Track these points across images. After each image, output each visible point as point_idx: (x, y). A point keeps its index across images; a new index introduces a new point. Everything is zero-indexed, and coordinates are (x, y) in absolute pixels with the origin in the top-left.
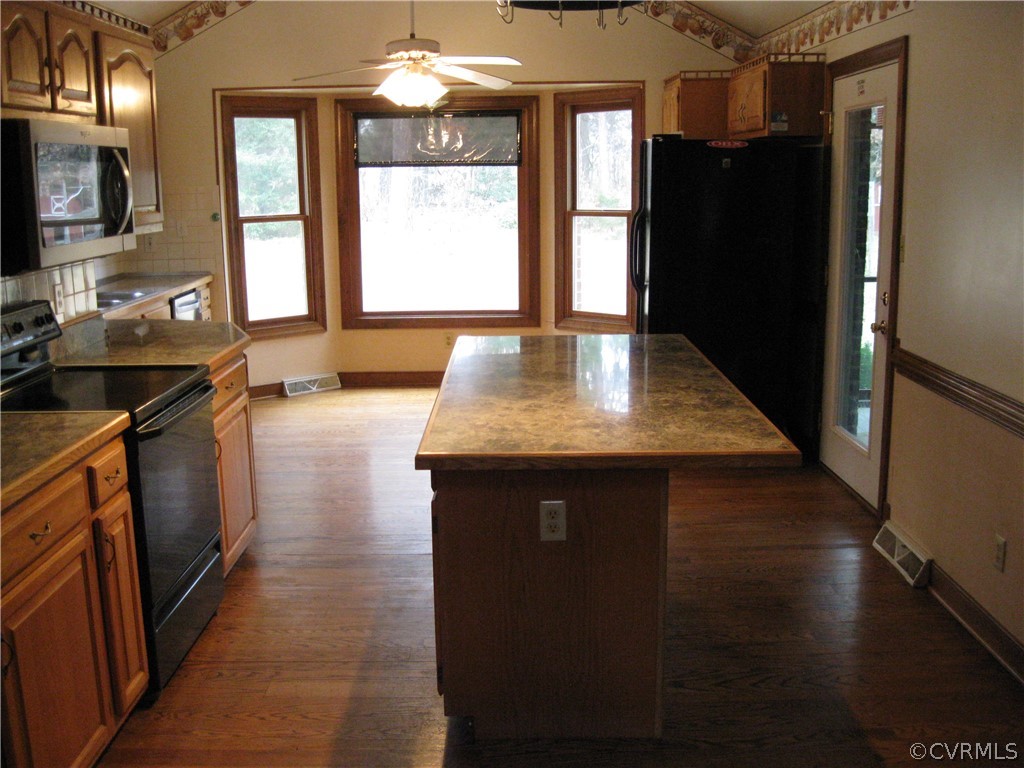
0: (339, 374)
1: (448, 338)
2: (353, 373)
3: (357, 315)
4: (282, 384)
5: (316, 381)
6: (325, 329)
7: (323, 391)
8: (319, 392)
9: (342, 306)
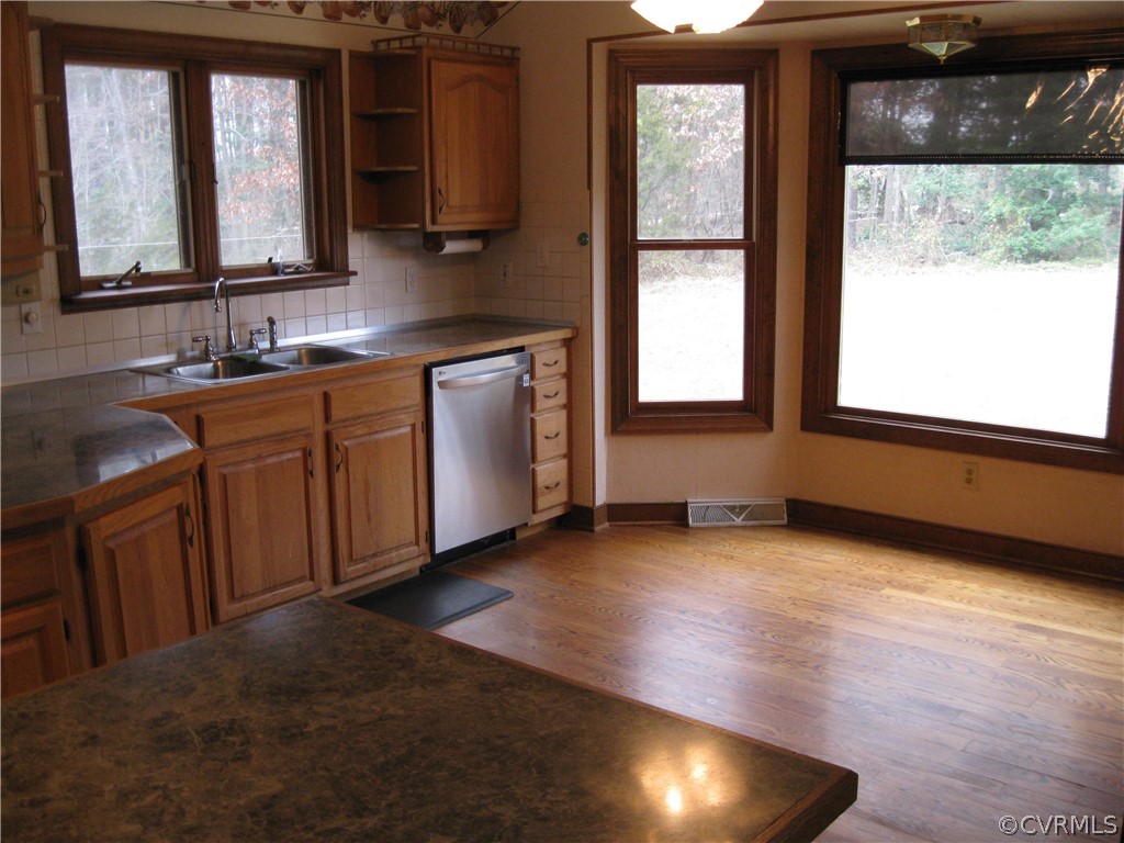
0: (788, 501)
1: (969, 472)
2: (810, 503)
3: (826, 411)
4: (685, 505)
5: (742, 508)
6: (770, 427)
7: (753, 528)
8: (744, 527)
9: (803, 392)
